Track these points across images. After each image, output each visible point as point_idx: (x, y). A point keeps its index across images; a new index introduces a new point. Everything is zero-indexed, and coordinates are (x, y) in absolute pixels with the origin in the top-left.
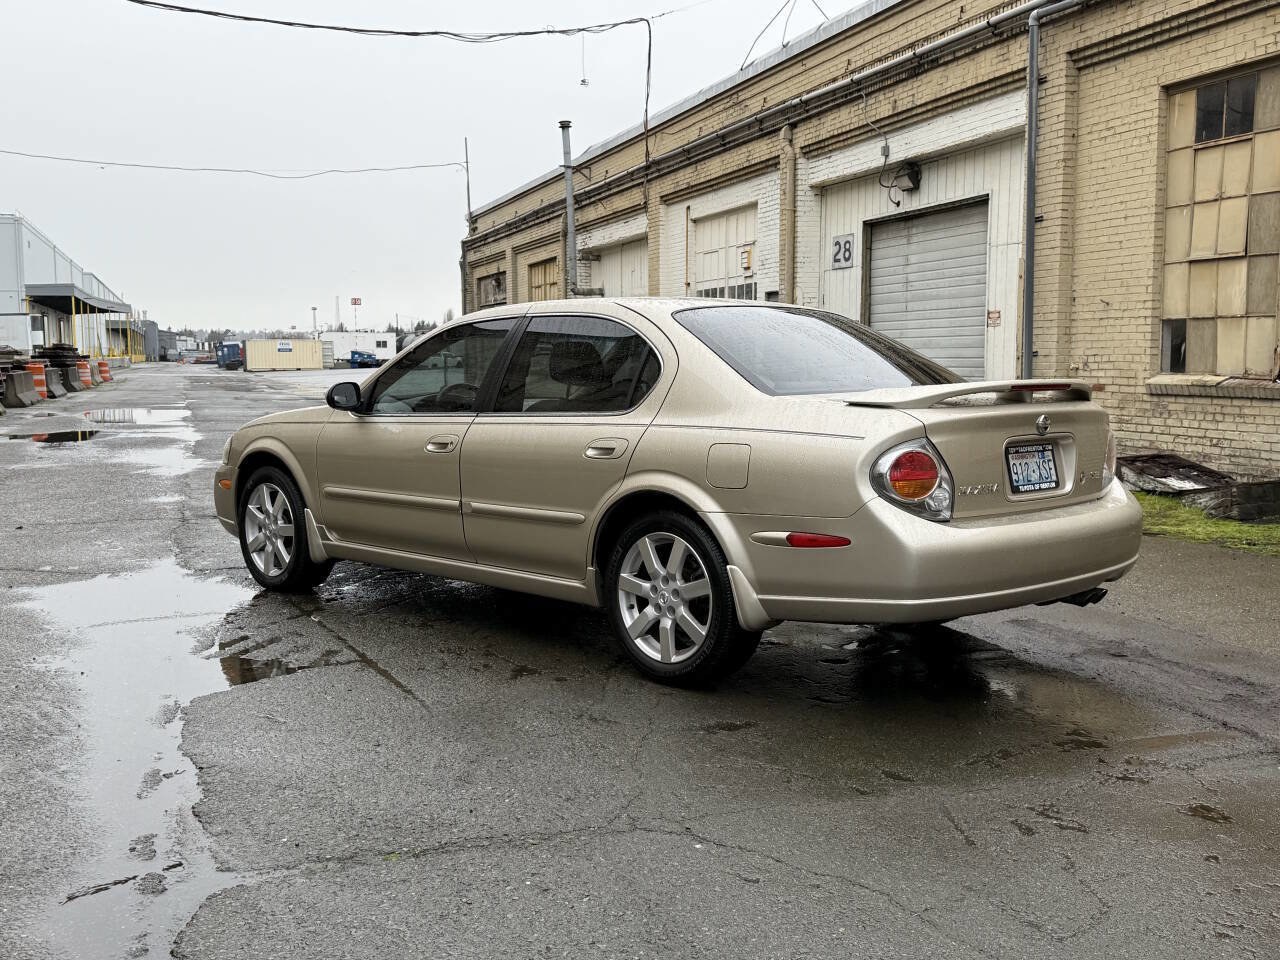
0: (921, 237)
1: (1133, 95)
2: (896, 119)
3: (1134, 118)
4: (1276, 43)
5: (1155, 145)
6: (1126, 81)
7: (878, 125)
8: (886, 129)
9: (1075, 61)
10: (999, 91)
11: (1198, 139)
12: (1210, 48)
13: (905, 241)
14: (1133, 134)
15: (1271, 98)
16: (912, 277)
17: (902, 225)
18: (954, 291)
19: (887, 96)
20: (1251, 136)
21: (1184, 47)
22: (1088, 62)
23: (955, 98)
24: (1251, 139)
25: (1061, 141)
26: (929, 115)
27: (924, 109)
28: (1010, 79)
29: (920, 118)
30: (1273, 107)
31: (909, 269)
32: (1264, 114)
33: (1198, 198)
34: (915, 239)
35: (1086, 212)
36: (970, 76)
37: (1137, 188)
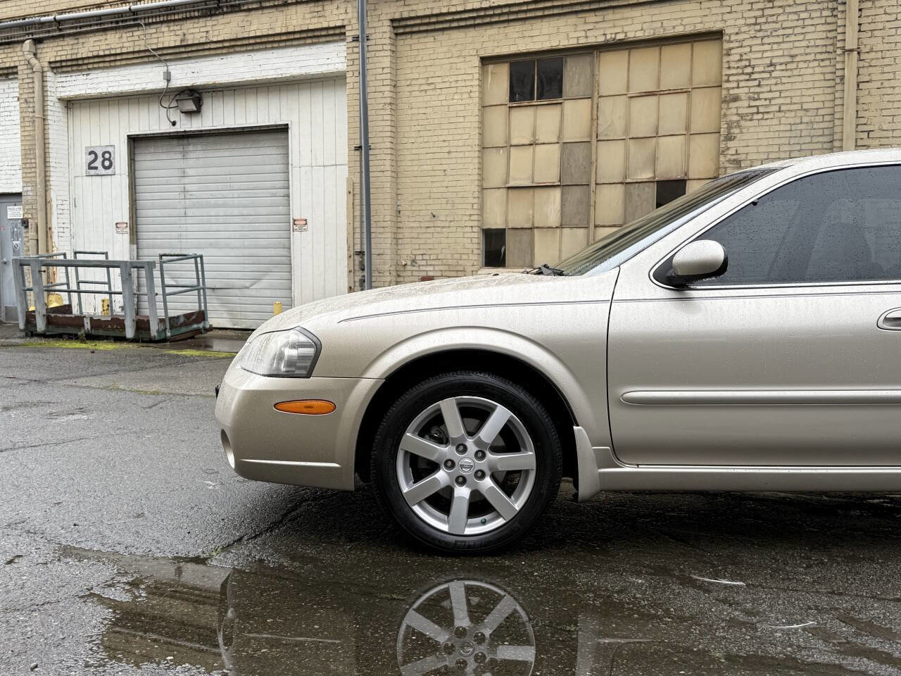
0: (201, 154)
1: (451, 60)
2: (183, 50)
3: (455, 78)
4: (587, 37)
5: (476, 100)
6: (445, 49)
7: (160, 52)
8: (168, 57)
9: (394, 28)
10: (309, 41)
11: (512, 99)
12: (526, 34)
13: (180, 156)
14: (454, 90)
15: (577, 76)
16: (188, 187)
17: (175, 142)
18: (244, 201)
19: (172, 28)
20: (559, 101)
21: (502, 30)
22: (408, 30)
23: (258, 40)
24: (561, 103)
25: (388, 88)
26: (224, 51)
27: (220, 45)
28: (323, 33)
29: (212, 52)
30: (579, 82)
31: (186, 180)
32: (572, 86)
33: (514, 142)
34: (192, 155)
35: (409, 146)
36: (279, 24)
37: (460, 131)
